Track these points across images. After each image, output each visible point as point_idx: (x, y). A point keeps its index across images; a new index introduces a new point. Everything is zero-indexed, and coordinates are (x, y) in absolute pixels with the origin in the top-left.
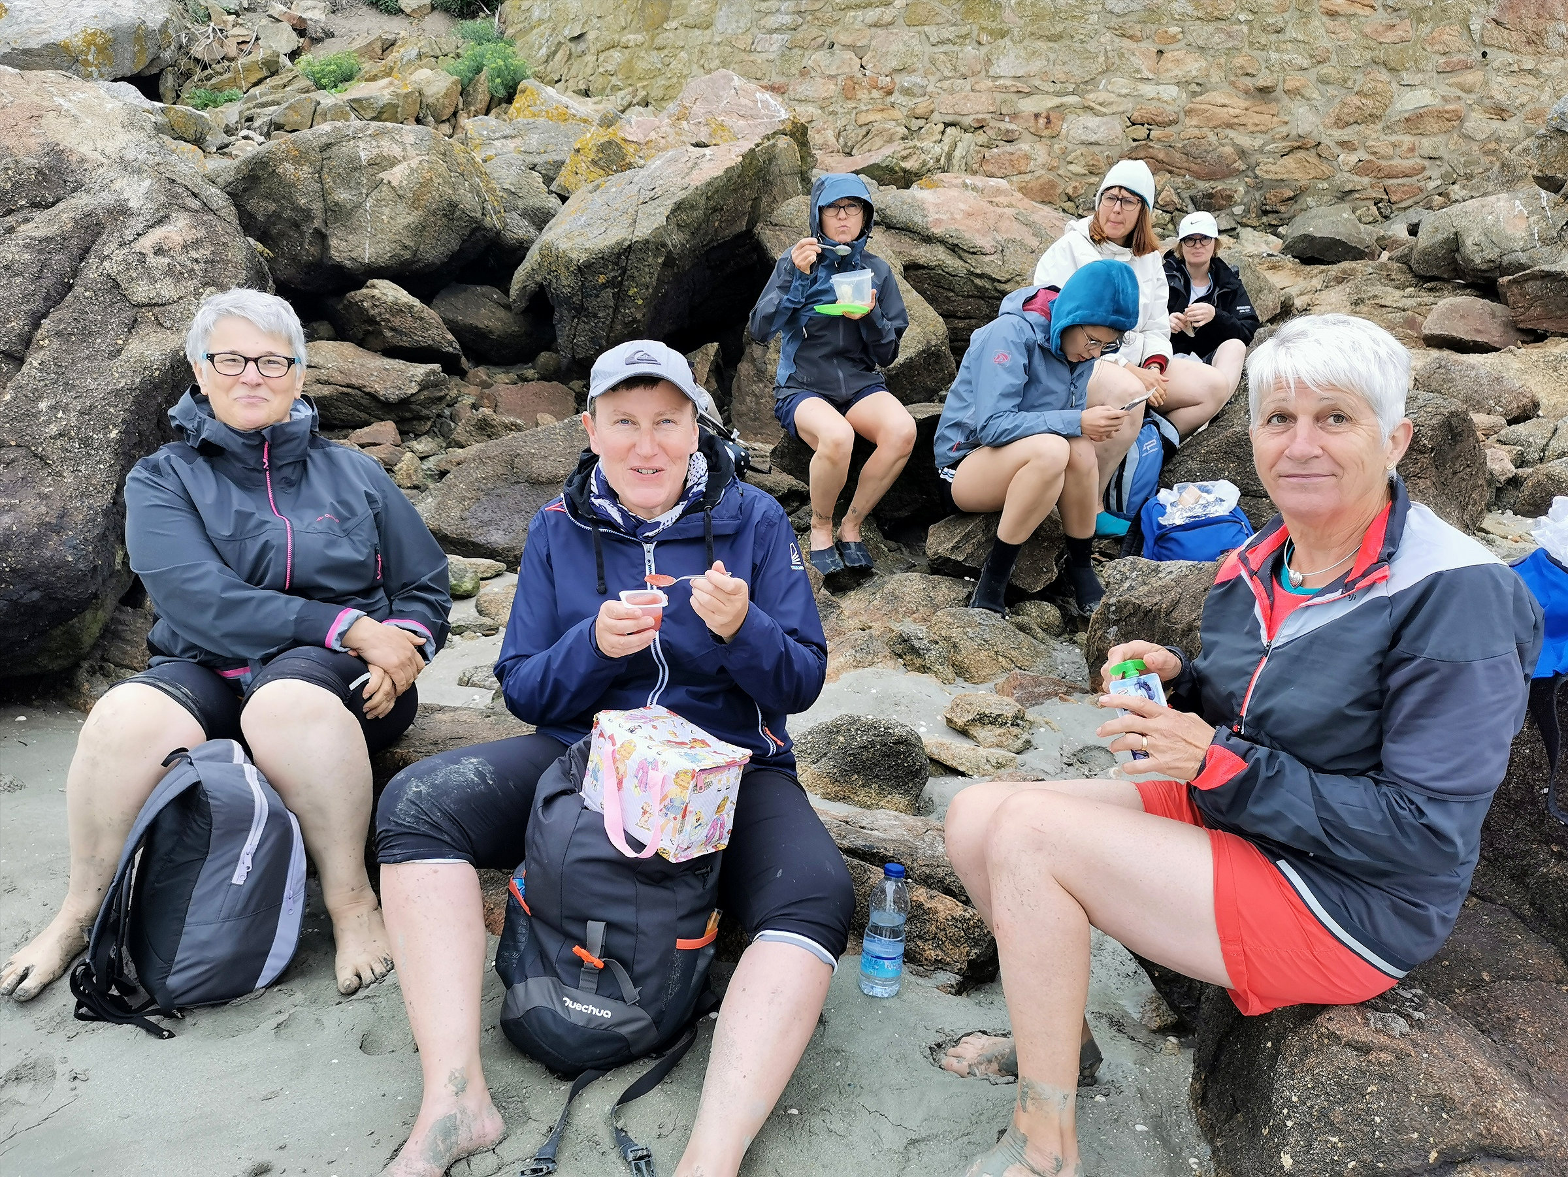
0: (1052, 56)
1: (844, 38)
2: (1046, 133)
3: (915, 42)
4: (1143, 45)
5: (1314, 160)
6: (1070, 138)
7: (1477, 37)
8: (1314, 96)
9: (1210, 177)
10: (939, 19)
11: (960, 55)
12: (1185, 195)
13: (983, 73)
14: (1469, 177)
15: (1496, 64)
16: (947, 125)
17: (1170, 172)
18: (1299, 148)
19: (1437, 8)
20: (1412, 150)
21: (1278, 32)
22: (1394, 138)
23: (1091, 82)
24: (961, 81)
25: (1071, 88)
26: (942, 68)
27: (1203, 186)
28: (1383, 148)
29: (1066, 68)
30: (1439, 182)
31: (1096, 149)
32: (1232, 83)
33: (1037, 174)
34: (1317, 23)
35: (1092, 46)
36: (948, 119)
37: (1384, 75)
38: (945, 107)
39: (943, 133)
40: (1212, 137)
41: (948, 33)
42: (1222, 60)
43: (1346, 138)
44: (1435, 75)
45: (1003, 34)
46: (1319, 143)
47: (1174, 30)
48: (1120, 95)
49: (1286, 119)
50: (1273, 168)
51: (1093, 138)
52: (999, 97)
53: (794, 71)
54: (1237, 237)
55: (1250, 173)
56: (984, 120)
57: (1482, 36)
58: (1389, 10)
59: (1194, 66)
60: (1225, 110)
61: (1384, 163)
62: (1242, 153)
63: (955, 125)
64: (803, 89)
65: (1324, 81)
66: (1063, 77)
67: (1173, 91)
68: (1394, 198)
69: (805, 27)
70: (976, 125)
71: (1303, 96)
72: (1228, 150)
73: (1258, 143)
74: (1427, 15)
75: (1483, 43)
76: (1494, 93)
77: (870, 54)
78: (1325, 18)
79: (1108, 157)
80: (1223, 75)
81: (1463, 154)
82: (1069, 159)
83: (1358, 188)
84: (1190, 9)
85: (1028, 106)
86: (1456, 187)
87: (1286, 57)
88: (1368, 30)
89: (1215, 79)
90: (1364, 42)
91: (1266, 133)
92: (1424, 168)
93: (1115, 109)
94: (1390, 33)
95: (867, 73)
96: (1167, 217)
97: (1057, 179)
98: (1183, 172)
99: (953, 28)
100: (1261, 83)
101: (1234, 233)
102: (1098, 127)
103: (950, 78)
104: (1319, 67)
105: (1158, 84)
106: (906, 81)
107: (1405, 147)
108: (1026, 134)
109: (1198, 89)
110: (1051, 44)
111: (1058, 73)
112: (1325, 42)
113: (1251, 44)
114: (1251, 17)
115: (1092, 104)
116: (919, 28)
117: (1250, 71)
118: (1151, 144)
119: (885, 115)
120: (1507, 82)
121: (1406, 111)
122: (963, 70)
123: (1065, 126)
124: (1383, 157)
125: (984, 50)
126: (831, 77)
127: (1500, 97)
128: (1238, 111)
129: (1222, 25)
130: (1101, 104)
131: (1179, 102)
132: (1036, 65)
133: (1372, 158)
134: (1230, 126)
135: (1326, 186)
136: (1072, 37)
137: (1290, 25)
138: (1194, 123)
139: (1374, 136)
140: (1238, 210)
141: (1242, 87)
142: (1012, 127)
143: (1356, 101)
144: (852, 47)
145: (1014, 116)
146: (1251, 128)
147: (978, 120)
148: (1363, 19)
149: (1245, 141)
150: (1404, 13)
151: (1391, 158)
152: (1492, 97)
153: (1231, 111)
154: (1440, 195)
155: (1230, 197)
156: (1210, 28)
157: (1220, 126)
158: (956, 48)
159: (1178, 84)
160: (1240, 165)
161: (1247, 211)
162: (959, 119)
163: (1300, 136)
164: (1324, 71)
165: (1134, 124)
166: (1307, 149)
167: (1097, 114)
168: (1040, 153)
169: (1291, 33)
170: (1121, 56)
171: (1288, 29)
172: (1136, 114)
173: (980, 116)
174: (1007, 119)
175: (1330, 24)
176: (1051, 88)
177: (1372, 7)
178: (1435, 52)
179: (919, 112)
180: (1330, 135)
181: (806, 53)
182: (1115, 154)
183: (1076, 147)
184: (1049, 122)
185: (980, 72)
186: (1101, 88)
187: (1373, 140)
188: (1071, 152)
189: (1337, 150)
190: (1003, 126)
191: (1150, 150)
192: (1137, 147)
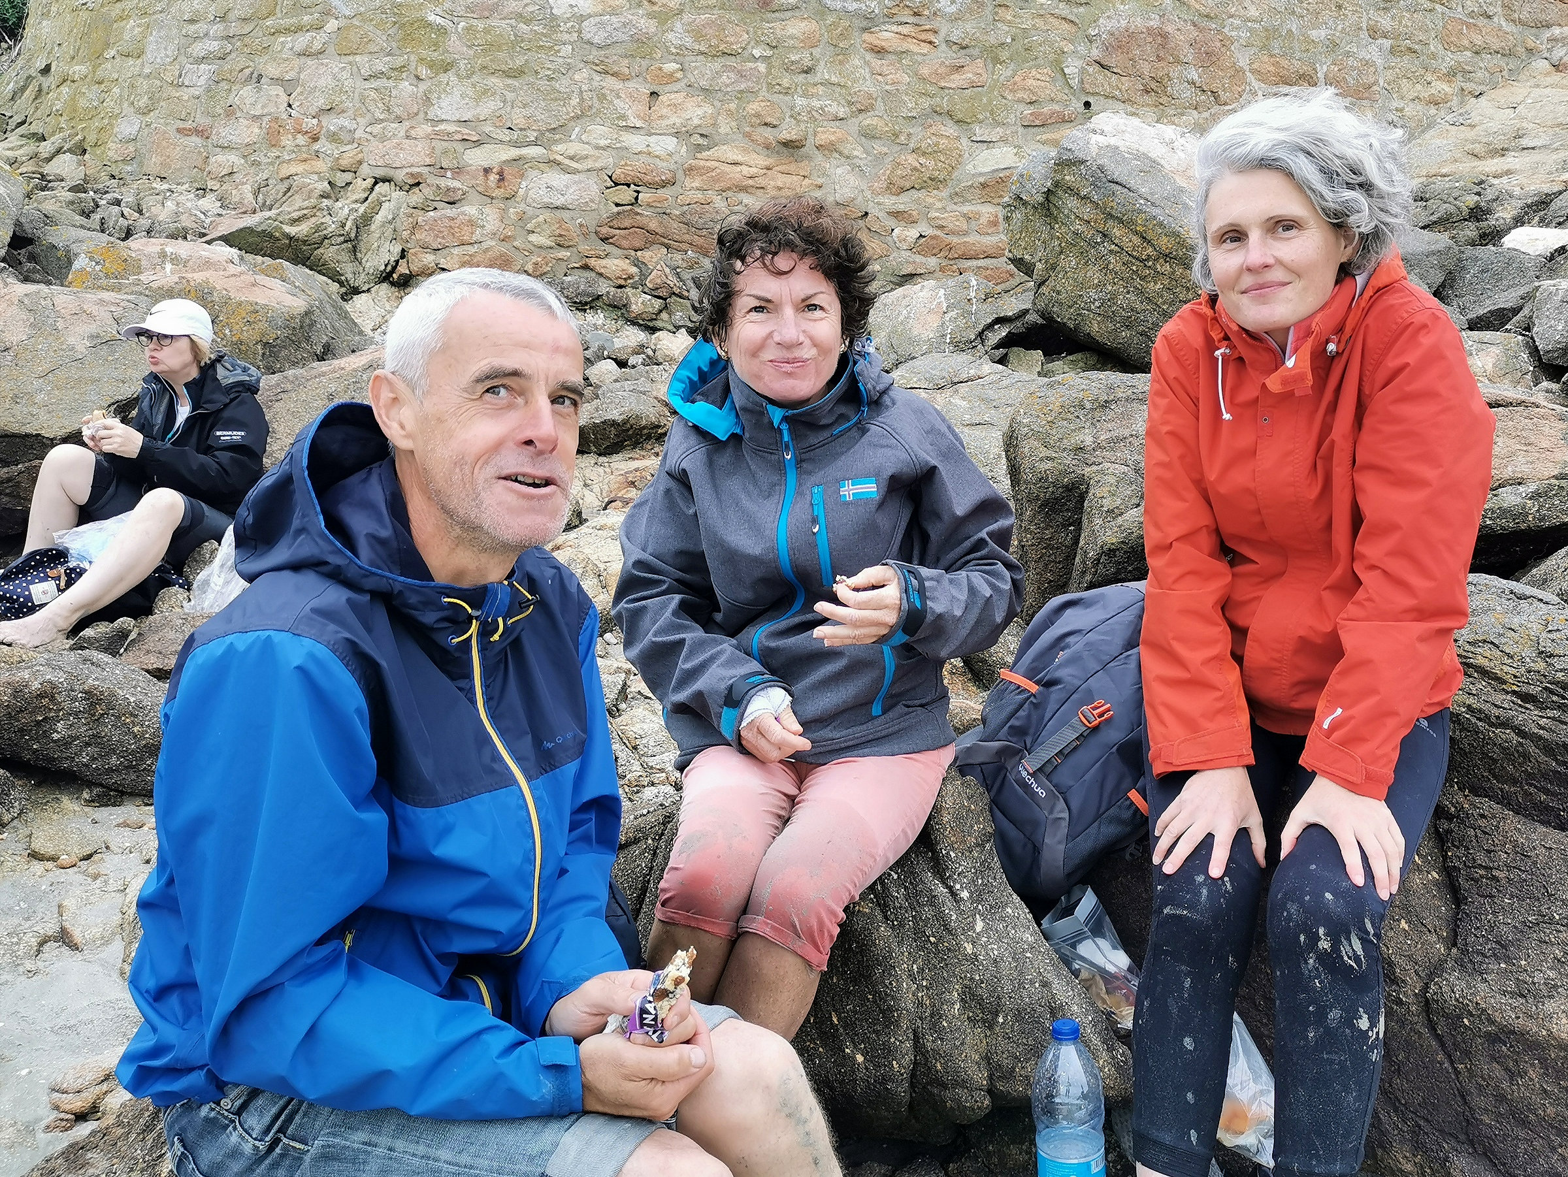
0: (510, 96)
1: (272, 70)
2: (497, 193)
3: (345, 74)
4: (631, 85)
6: (529, 200)
7: (1074, 83)
8: (856, 153)
10: (372, 47)
11: (394, 93)
12: (687, 276)
13: (421, 115)
16: (376, 180)
17: (668, 247)
19: (1018, 45)
20: (994, 225)
21: (806, 72)
22: (966, 208)
23: (560, 130)
24: (396, 125)
25: (533, 136)
26: (372, 108)
28: (953, 220)
29: (527, 112)
31: (566, 215)
32: (748, 135)
33: (484, 245)
34: (857, 62)
35: (562, 85)
36: (380, 173)
37: (950, 130)
38: (376, 157)
39: (372, 190)
40: (719, 203)
41: (380, 65)
42: (733, 106)
43: (902, 207)
44: (1021, 130)
45: (446, 67)
46: (867, 214)
47: (671, 67)
48: (598, 148)
49: (820, 181)
51: (561, 201)
52: (440, 146)
53: (219, 110)
56: (420, 174)
57: (1082, 82)
58: (955, 47)
59: (696, 112)
60: (738, 168)
61: (955, 240)
63: (389, 181)
64: (226, 132)
65: (868, 135)
66: (522, 123)
67: (670, 143)
69: (233, 55)
70: (412, 181)
71: (841, 154)
74: (1004, 55)
75: (1083, 90)
77: (299, 89)
78: (869, 56)
79: (581, 225)
80: (734, 124)
82: (529, 226)
83: (919, 271)
84: (688, 41)
85: (477, 158)
87: (816, 103)
88: (925, 71)
89: (724, 129)
90: (921, 87)
93: (589, 164)
94: (956, 76)
95: (294, 113)
96: (658, 304)
97: (512, 253)
98: (684, 246)
99: (387, 59)
100: (785, 135)
102: (567, 187)
103: (382, 121)
104: (861, 117)
105: (650, 135)
106: (332, 123)
107: (983, 221)
108: (473, 195)
109: (701, 141)
110: (510, 81)
111: (518, 117)
112: (869, 86)
113: (770, 86)
114: (769, 53)
115: (559, 158)
116: (351, 58)
117: (768, 120)
118: (638, 209)
119: (306, 166)
121: (981, 174)
122: (398, 111)
123: (524, 184)
124: (953, 233)
125: (423, 87)
126: (256, 118)
128: (753, 171)
129: (731, 61)
130: (572, 158)
131: (676, 158)
132: (488, 107)
133: (939, 233)
134: (744, 189)
136: (537, 73)
137: (822, 63)
138: (696, 184)
139: (939, 205)
141: (761, 140)
142: (457, 184)
143: (912, 160)
144: (277, 81)
145: (458, 171)
146: (771, 193)
147: (413, 175)
148: (920, 58)
150: (976, 52)
151: (966, 233)
153: (746, 170)
156: (717, 65)
157: (729, 189)
158: (391, 83)
159: (677, 134)
162: (390, 173)
164: (868, 122)
165: (616, 184)
167: (566, 171)
168: (491, 218)
169: (823, 73)
170: (602, 97)
171: (821, 67)
172: (618, 171)
173: (415, 170)
175: (876, 63)
176: (505, 136)
177: (930, 43)
178: (1019, 101)
179: (345, 162)
180: (879, 204)
181: (234, 88)
182: (591, 221)
183: (538, 212)
184: (502, 179)
185: (416, 114)
186: (573, 137)
187: (938, 210)
188: (531, 218)
189: (890, 222)
190: (443, 183)
191: (638, 217)
192: (618, 213)
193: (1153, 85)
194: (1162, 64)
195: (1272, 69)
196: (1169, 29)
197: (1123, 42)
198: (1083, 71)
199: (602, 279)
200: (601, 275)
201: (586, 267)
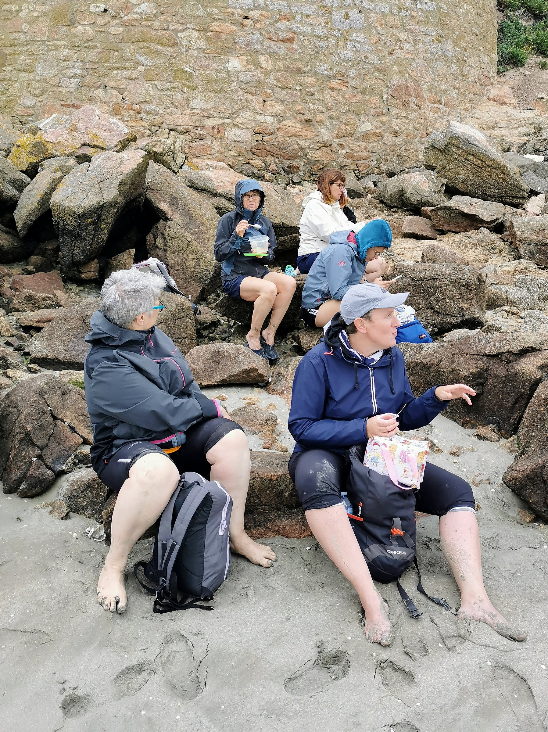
0: (217, 100)
1: (112, 84)
2: (218, 136)
3: (150, 88)
4: (256, 97)
5: (329, 152)
6: (229, 139)
7: (385, 102)
8: (328, 124)
9: (289, 159)
10: (162, 79)
11: (174, 97)
12: (280, 166)
13: (186, 106)
14: (386, 160)
15: (393, 113)
16: (170, 130)
17: (273, 156)
18: (323, 146)
19: (370, 89)
20: (365, 149)
21: (312, 95)
22: (359, 143)
23: (236, 113)
24: (176, 109)
25: (227, 115)
26: (165, 102)
27: (287, 162)
28: (355, 147)
29: (224, 106)
30: (376, 162)
31: (241, 144)
32: (295, 117)
33: (215, 155)
34: (327, 92)
35: (234, 96)
36: (171, 127)
37: (353, 117)
38: (169, 121)
39: (169, 134)
40: (289, 141)
41: (167, 85)
42: (290, 107)
43: (341, 143)
44: (372, 117)
45: (194, 88)
46: (331, 145)
47: (269, 91)
48: (249, 120)
49: (318, 134)
50: (314, 155)
51: (239, 139)
52: (195, 118)
53: (84, 98)
54: (302, 185)
55: (305, 157)
56: (189, 128)
57: (387, 101)
58: (353, 88)
59: (279, 108)
60: (293, 129)
61: (356, 154)
62: (301, 148)
63: (174, 130)
65: (331, 118)
66: (223, 110)
67: (270, 120)
68: (360, 169)
69: (89, 76)
70: (185, 131)
71: (323, 124)
72: (296, 146)
73: (307, 144)
74: (367, 92)
75: (388, 104)
76: (393, 125)
77: (126, 92)
78: (329, 90)
79: (246, 148)
80: (291, 113)
81: (383, 151)
82: (229, 148)
83: (347, 165)
84: (275, 83)
85: (209, 123)
86: (382, 165)
87: (316, 107)
88: (346, 96)
89: (288, 115)
90: (345, 102)
91: (310, 140)
92: (370, 156)
93: (247, 126)
94: (354, 98)
95: (126, 102)
96: (274, 176)
97: (225, 158)
98: (278, 156)
99: (170, 83)
100: (307, 117)
101: (301, 184)
102: (241, 134)
103: (170, 107)
104: (329, 112)
105: (265, 116)
106: (148, 107)
107: (363, 147)
108: (209, 136)
109: (281, 119)
110: (216, 95)
111: (221, 108)
112: (330, 101)
113: (302, 100)
114: (301, 88)
115: (237, 124)
116: (152, 82)
117: (302, 112)
118: (263, 143)
119: (138, 123)
120: (398, 121)
121: (363, 132)
122: (176, 104)
123: (226, 133)
124: (355, 152)
125: (185, 95)
126: (106, 103)
127: (395, 127)
128: (298, 130)
129: (289, 90)
130: (241, 124)
131: (274, 124)
132: (211, 104)
133: (351, 152)
134: (296, 136)
135: (335, 163)
136: (226, 92)
137: (316, 92)
138: (281, 134)
139: (352, 142)
140: (301, 173)
141: (299, 119)
142: (202, 132)
143: (343, 127)
144: (116, 89)
145: (203, 128)
146: (305, 137)
147: (185, 129)
148: (344, 92)
149: (302, 143)
150: (359, 90)
151: (358, 152)
152: (392, 127)
153: (296, 129)
154: (376, 168)
155: (298, 168)
156: (284, 92)
157: (292, 136)
158: (172, 93)
159: (273, 116)
160: (301, 153)
161: (305, 174)
162: (176, 127)
163: (323, 141)
164: (331, 113)
165: (256, 134)
166: (326, 147)
167: (240, 128)
168: (216, 145)
169: (317, 96)
170: (248, 102)
171: (316, 94)
172: (256, 129)
173: (186, 127)
174: (199, 129)
175: (332, 93)
176: (218, 115)
177: (347, 86)
178: (371, 107)
179: (156, 123)
180: (335, 142)
181: (91, 89)
182: (249, 147)
183: (232, 143)
184: (219, 131)
185: (184, 106)
186: (240, 116)
187: (351, 144)
188: (230, 145)
189: (338, 148)
190: (198, 132)
191: (264, 145)
192: (258, 144)
193: (405, 103)
194: (407, 96)
195: (432, 99)
196: (408, 84)
197: (397, 88)
198: (387, 98)
199: (253, 168)
200: (253, 166)
201: (248, 163)
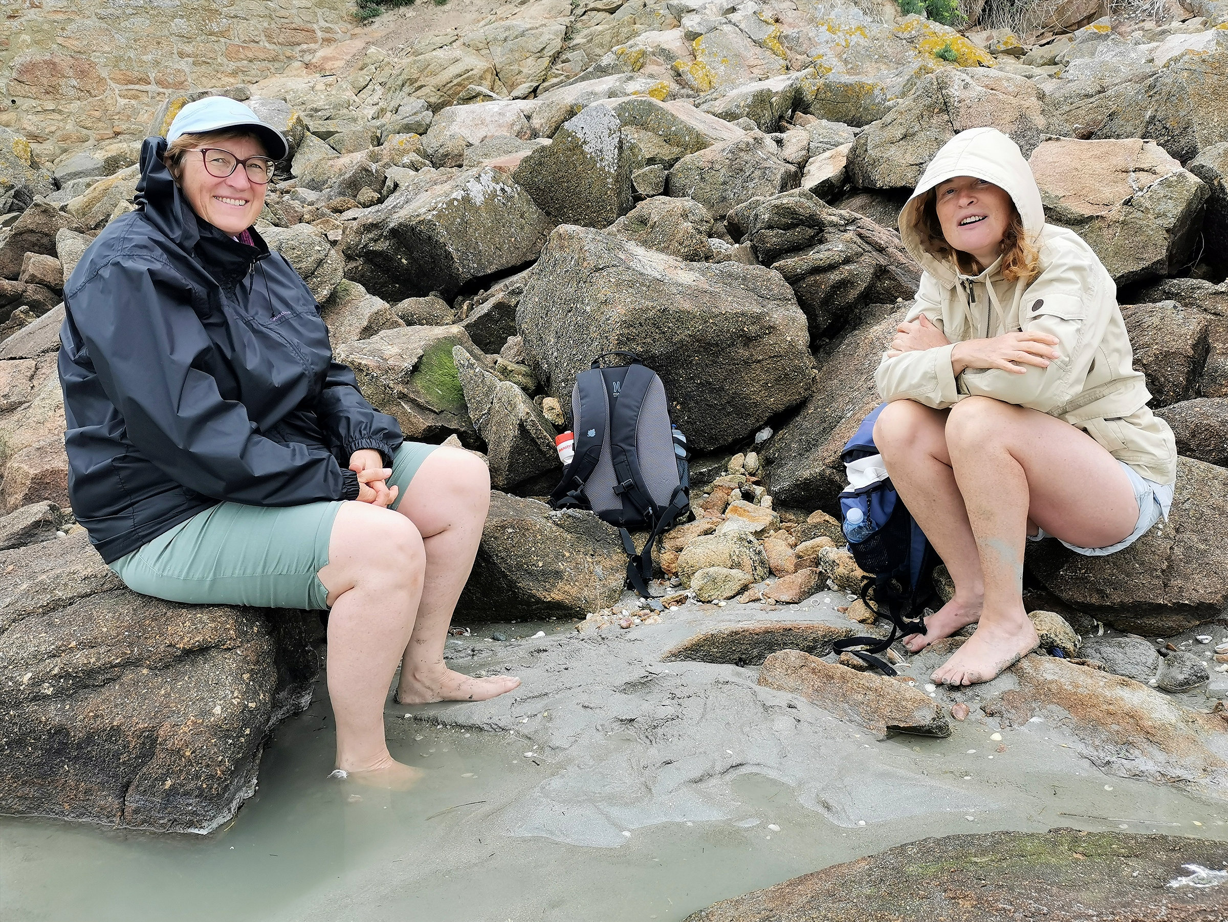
193: (51, 89)
194: (54, 79)
195: (122, 77)
196: (56, 60)
197: (29, 69)
198: (7, 85)
